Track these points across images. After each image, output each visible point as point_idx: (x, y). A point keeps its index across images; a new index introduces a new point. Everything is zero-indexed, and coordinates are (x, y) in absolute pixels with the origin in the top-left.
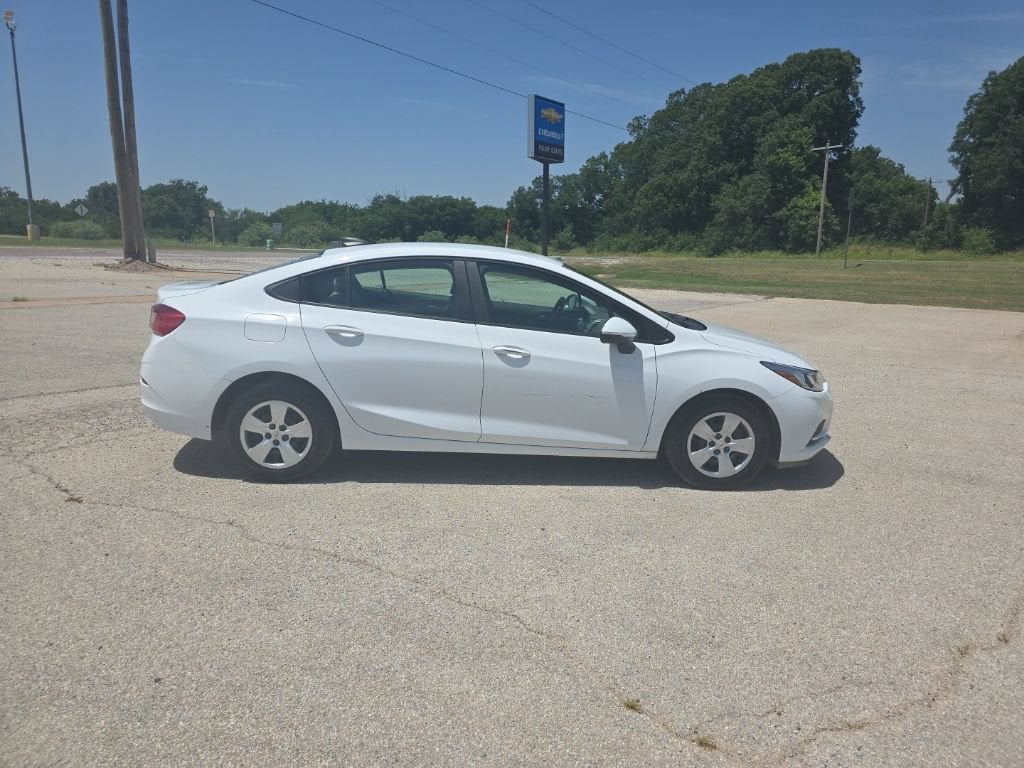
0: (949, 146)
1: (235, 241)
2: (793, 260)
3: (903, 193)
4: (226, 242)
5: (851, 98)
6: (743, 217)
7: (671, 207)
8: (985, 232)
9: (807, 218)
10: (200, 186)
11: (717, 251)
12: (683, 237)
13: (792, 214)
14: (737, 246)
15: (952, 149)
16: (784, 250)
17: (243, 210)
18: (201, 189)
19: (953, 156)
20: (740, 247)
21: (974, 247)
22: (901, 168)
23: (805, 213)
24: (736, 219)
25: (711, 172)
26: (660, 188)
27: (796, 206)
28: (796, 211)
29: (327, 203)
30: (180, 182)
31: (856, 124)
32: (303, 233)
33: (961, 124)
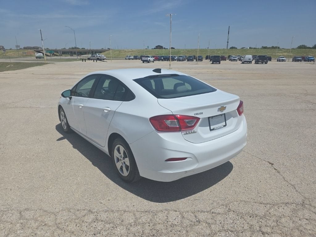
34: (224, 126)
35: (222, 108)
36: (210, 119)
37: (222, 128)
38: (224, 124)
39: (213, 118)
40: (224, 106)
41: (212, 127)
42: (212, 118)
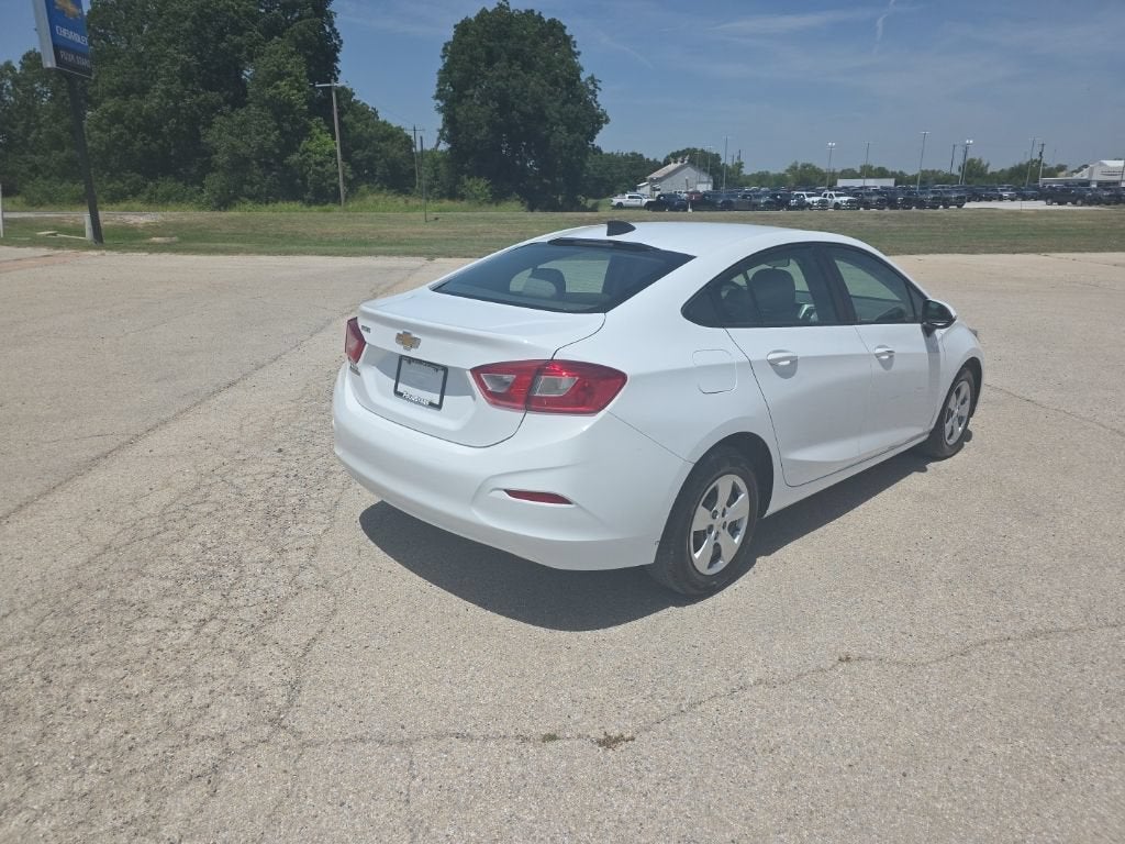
0: (434, 93)
2: (315, 213)
3: (383, 139)
5: (328, 30)
6: (246, 160)
7: (138, 144)
8: (483, 183)
9: (321, 164)
11: (224, 203)
12: (167, 185)
13: (305, 160)
14: (246, 196)
15: (437, 97)
16: (303, 200)
19: (438, 105)
20: (251, 197)
21: (476, 197)
22: (375, 114)
23: (319, 158)
24: (239, 164)
25: (188, 101)
26: (116, 117)
27: (307, 150)
28: (309, 156)
31: (337, 60)
33: (440, 72)
34: (431, 405)
35: (406, 339)
36: (404, 363)
37: (422, 405)
38: (436, 399)
39: (413, 364)
40: (415, 335)
41: (402, 387)
42: (410, 362)
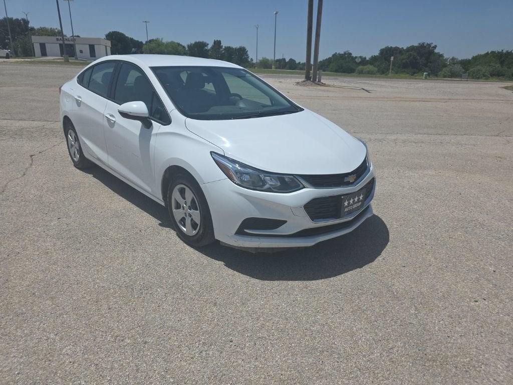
1: (436, 76)
4: (431, 76)
10: (433, 45)
17: (451, 58)
18: (433, 47)
29: (504, 51)
30: (423, 43)
32: (479, 70)
